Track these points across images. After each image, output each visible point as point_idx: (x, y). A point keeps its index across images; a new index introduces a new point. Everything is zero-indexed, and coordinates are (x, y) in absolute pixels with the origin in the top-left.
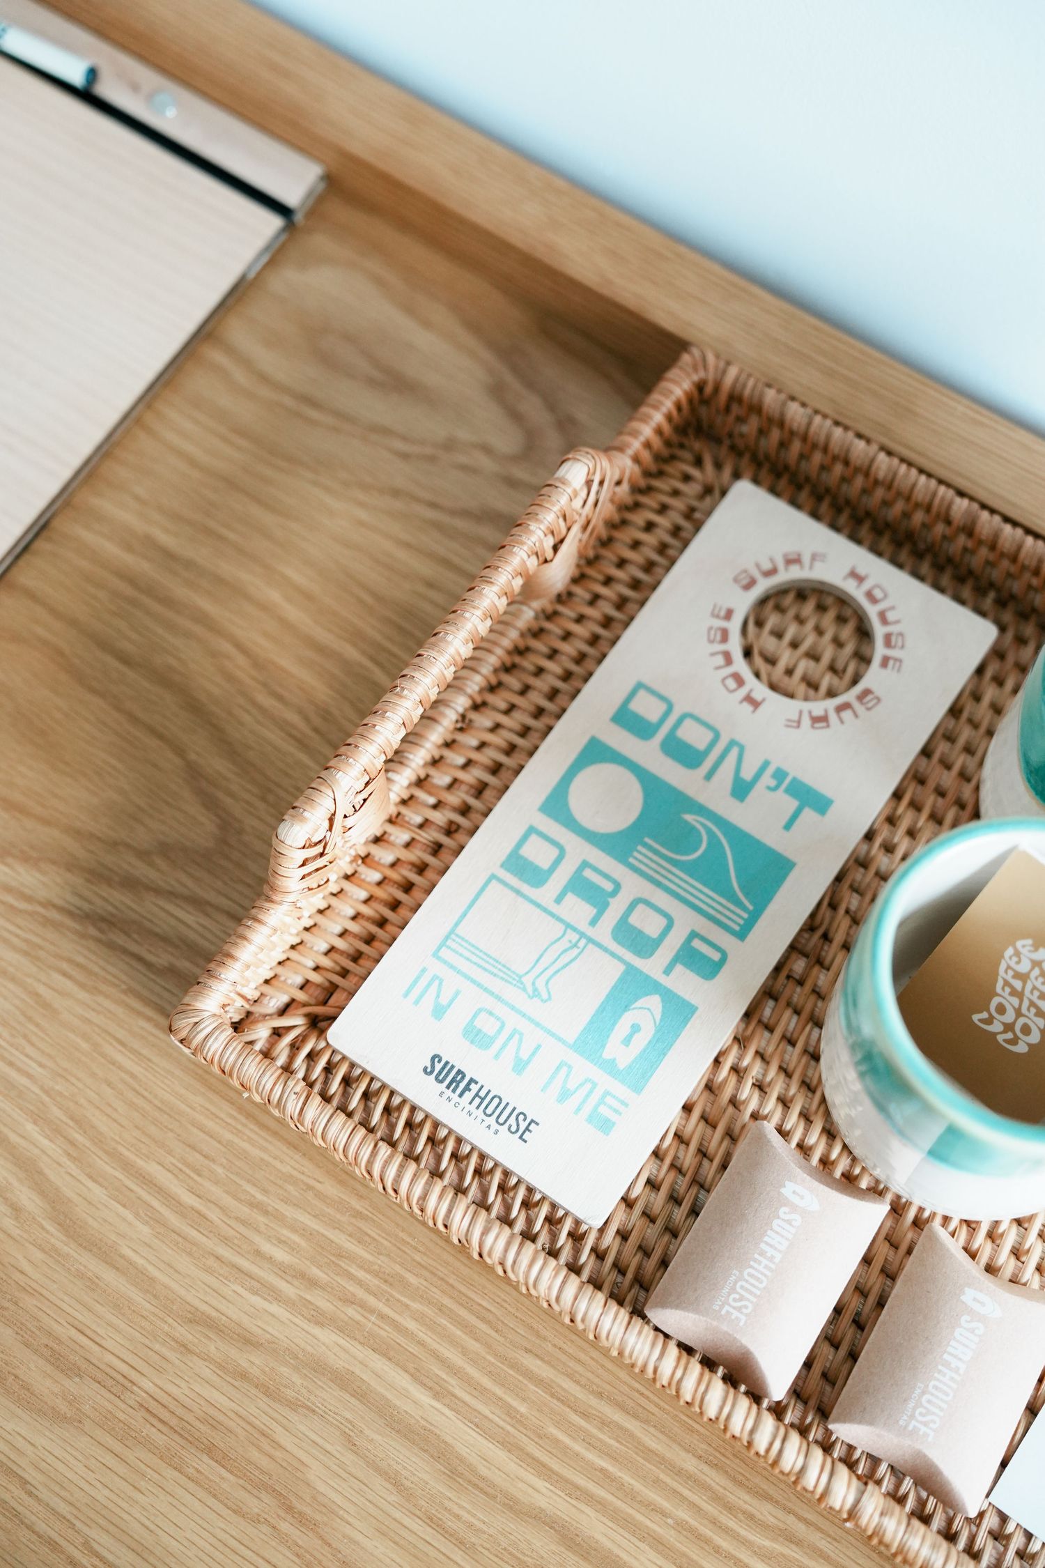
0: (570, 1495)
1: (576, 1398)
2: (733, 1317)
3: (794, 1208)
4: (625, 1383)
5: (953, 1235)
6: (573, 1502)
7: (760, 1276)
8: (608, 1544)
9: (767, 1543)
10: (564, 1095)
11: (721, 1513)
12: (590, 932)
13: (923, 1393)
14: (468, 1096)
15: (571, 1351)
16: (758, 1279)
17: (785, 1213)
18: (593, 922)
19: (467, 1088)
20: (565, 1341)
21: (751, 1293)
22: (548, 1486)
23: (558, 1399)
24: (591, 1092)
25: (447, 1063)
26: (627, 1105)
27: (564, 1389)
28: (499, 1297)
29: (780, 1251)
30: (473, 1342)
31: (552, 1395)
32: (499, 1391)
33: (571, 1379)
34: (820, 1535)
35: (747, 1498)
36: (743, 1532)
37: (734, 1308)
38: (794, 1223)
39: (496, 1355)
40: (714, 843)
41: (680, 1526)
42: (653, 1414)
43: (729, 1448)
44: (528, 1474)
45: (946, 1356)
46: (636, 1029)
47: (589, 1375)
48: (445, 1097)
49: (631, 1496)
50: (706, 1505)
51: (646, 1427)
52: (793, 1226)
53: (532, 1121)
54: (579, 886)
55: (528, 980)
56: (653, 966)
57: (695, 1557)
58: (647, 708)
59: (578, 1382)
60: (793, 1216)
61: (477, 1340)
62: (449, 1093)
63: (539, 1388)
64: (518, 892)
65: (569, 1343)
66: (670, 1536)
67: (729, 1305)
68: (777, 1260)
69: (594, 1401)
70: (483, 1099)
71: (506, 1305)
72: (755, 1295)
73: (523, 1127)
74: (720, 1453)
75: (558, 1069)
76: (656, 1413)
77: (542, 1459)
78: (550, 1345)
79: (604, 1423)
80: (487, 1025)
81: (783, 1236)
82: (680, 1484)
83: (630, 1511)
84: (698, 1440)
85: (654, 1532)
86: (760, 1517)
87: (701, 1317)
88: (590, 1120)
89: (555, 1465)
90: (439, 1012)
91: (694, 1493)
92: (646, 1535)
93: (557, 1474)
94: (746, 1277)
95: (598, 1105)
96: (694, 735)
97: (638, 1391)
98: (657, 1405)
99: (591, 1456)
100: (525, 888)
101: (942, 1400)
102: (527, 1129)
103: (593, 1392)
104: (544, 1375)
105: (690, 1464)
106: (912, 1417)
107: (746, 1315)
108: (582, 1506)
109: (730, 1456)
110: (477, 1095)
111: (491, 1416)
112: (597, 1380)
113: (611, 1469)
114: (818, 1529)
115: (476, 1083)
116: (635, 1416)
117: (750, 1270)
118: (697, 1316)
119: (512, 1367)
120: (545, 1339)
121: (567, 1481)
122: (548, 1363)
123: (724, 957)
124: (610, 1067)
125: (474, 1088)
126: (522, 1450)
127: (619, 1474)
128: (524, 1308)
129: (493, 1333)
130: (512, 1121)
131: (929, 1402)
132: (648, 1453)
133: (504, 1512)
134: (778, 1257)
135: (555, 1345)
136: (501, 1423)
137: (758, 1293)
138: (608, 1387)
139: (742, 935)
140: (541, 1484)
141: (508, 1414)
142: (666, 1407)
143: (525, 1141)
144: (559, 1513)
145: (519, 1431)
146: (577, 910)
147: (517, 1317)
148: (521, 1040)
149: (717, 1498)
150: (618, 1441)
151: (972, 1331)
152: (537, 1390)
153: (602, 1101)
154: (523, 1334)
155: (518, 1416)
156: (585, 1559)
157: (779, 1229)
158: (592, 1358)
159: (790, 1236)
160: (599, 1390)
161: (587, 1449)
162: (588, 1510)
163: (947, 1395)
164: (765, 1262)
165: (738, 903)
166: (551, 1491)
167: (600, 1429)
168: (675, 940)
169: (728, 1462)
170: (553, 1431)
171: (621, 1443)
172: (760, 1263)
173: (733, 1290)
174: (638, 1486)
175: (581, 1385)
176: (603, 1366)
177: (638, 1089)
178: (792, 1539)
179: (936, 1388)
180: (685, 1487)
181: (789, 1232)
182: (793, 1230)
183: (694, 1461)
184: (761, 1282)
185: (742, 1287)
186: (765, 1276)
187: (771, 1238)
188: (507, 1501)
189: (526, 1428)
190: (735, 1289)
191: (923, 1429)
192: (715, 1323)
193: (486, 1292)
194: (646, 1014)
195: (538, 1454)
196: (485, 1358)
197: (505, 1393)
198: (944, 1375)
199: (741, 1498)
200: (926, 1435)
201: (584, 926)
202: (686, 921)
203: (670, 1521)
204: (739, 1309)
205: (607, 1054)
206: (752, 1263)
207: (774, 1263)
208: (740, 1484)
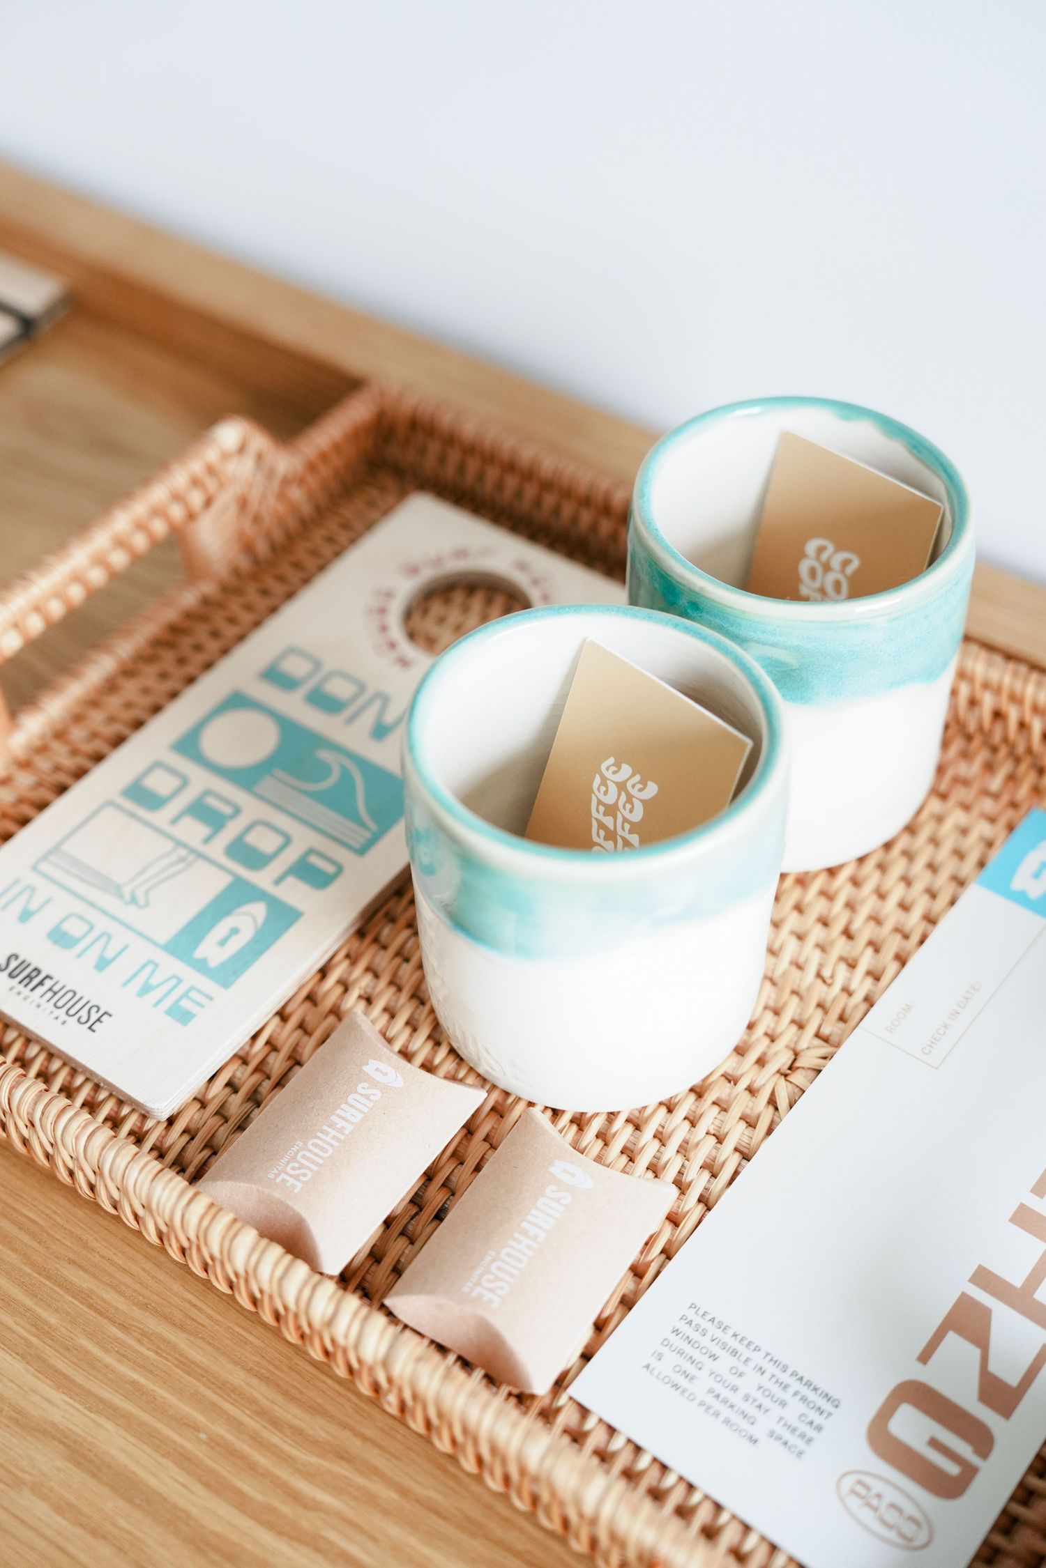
0: (90, 1409)
1: (117, 1309)
2: (288, 1184)
3: (374, 1084)
4: (176, 1294)
5: (561, 1132)
6: (92, 1416)
7: (325, 1145)
8: (123, 1459)
9: (314, 1460)
10: (146, 989)
11: (265, 1427)
12: (202, 849)
13: (494, 1260)
14: (41, 990)
15: (121, 1263)
16: (323, 1149)
17: (364, 1088)
18: (207, 840)
19: (41, 983)
20: (117, 1252)
21: (313, 1162)
22: (66, 1398)
23: (97, 1310)
24: (175, 987)
25: (23, 962)
26: (211, 999)
27: (105, 1301)
28: (50, 1208)
29: (352, 1123)
30: (10, 1253)
31: (90, 1306)
32: (29, 1302)
33: (116, 1290)
34: (376, 1451)
35: (297, 1412)
36: (287, 1448)
37: (291, 1176)
38: (372, 1098)
39: (33, 1265)
40: (346, 776)
41: (215, 1443)
42: (203, 1326)
43: (285, 1361)
44: (45, 1386)
45: (525, 1225)
46: (234, 931)
47: (137, 1286)
48: (15, 991)
49: (160, 1409)
50: (249, 1419)
51: (192, 1339)
52: (370, 1101)
53: (105, 1013)
54: (199, 810)
55: (127, 891)
56: (263, 879)
57: (224, 1473)
58: (296, 667)
59: (122, 1294)
60: (372, 1091)
61: (14, 1250)
62: (21, 987)
63: (76, 1299)
64: (132, 815)
65: (120, 1255)
66: (200, 1452)
67: (286, 1173)
68: (347, 1132)
69: (137, 1313)
70: (55, 993)
71: (55, 1217)
72: (317, 1164)
73: (93, 1018)
74: (273, 1365)
75: (144, 967)
76: (207, 1325)
77: (64, 1371)
78: (97, 1256)
79: (145, 1336)
80: (75, 928)
81: (357, 1109)
82: (222, 1397)
83: (159, 1426)
84: (251, 1352)
85: (182, 1447)
86: (311, 1432)
87: (253, 1186)
88: (168, 1012)
89: (78, 1377)
90: (25, 916)
91: (236, 1407)
92: (171, 1451)
93: (79, 1386)
94: (310, 1147)
95: (181, 998)
96: (339, 689)
97: (190, 1302)
98: (209, 1317)
99: (123, 1369)
100: (142, 812)
101: (514, 1267)
102: (99, 1020)
103: (137, 1304)
104: (85, 1285)
105: (236, 1377)
106: (478, 1284)
107: (303, 1182)
108: (102, 1421)
109: (285, 1369)
110: (50, 989)
111: (15, 1327)
112: (144, 1292)
113: (143, 1381)
114: (376, 1444)
115: (51, 978)
116: (182, 1328)
117: (316, 1141)
118: (249, 1185)
119: (48, 1277)
120: (93, 1250)
121: (89, 1393)
122: (94, 1276)
123: (340, 869)
124: (201, 966)
125: (48, 983)
126: (44, 1361)
127: (152, 1387)
128: (75, 1220)
129: (35, 1244)
130: (84, 1013)
131: (499, 1269)
132: (189, 1366)
133: (8, 1426)
134: (349, 1128)
135: (103, 1257)
136: (25, 1334)
137: (321, 1161)
138: (156, 1298)
139: (362, 851)
140: (56, 1396)
141: (35, 1325)
142: (220, 1318)
143: (94, 1031)
144: (74, 1428)
145: (44, 1342)
146: (193, 831)
147: (65, 1229)
148: (107, 942)
149: (262, 1413)
150: (157, 1353)
151: (557, 1200)
152: (73, 1300)
153: (185, 995)
154: (69, 1244)
155: (46, 1328)
156: (94, 1476)
157: (354, 1103)
158: (144, 1269)
159: (366, 1110)
160: (146, 1301)
161: (119, 1361)
162: (108, 1425)
163: (520, 1261)
164: (333, 1133)
165: (362, 824)
166: (69, 1404)
167: (139, 1341)
168: (290, 856)
169: (281, 1375)
170: (84, 1342)
171: (160, 1356)
172: (327, 1133)
173: (294, 1159)
174: (172, 1399)
175: (125, 1297)
176: (153, 1277)
177: (225, 984)
178: (342, 1455)
179: (509, 1255)
180: (226, 1400)
181: (365, 1105)
182: (370, 1104)
183: (243, 1374)
184: (326, 1151)
185: (304, 1157)
186: (331, 1145)
187: (345, 1110)
188: (14, 1414)
189: (52, 1340)
190: (296, 1158)
191: (488, 1295)
192: (267, 1191)
193: (35, 1204)
194: (248, 919)
195: (61, 1365)
196: (20, 1270)
197: (36, 1304)
198: (520, 1242)
199: (292, 1414)
200: (491, 1301)
201: (196, 843)
202: (303, 839)
203: (203, 1436)
204: (296, 1177)
205: (199, 953)
206: (319, 1134)
207: (343, 1134)
208: (292, 1398)
